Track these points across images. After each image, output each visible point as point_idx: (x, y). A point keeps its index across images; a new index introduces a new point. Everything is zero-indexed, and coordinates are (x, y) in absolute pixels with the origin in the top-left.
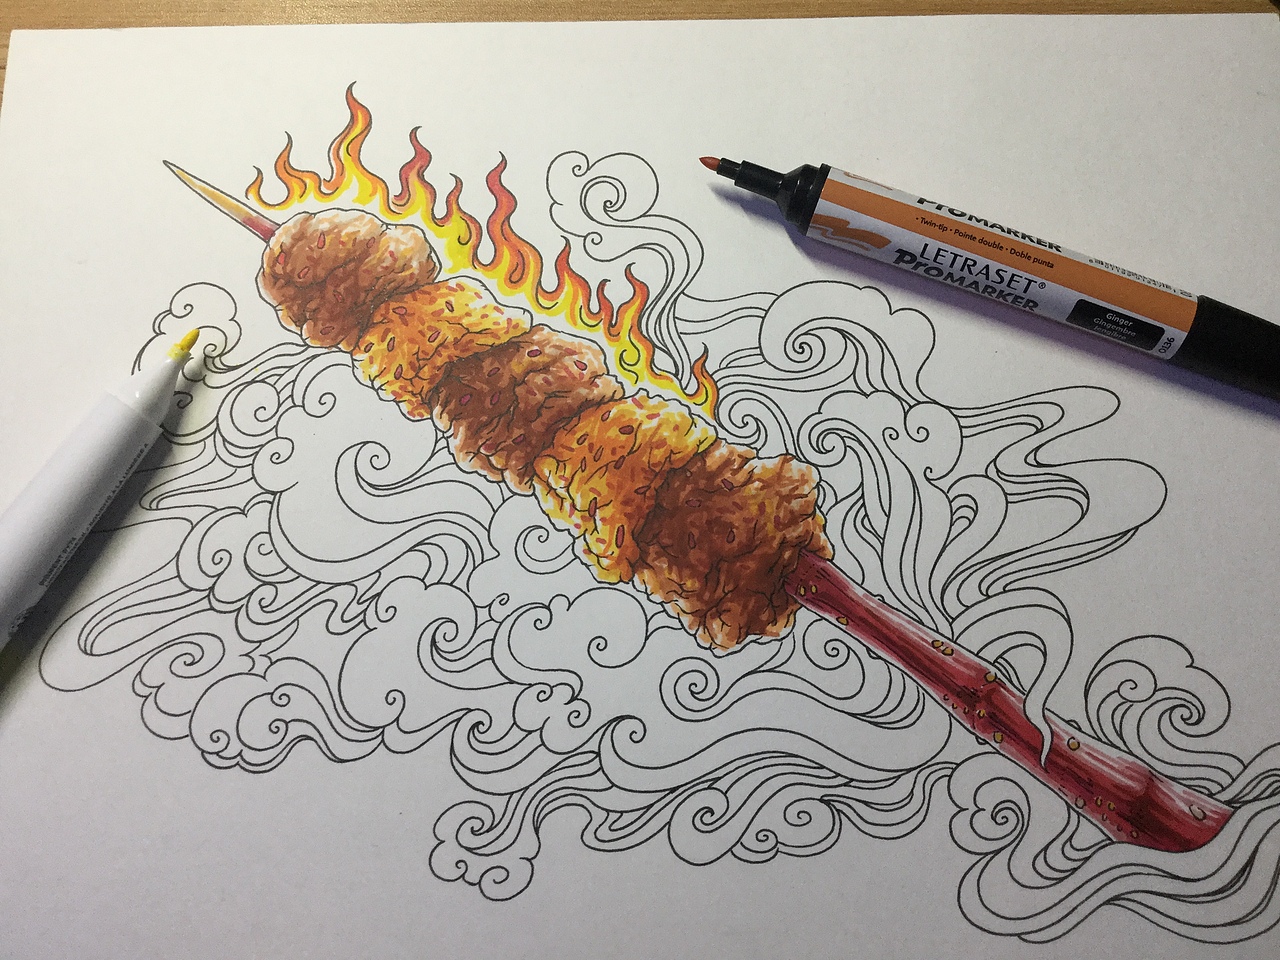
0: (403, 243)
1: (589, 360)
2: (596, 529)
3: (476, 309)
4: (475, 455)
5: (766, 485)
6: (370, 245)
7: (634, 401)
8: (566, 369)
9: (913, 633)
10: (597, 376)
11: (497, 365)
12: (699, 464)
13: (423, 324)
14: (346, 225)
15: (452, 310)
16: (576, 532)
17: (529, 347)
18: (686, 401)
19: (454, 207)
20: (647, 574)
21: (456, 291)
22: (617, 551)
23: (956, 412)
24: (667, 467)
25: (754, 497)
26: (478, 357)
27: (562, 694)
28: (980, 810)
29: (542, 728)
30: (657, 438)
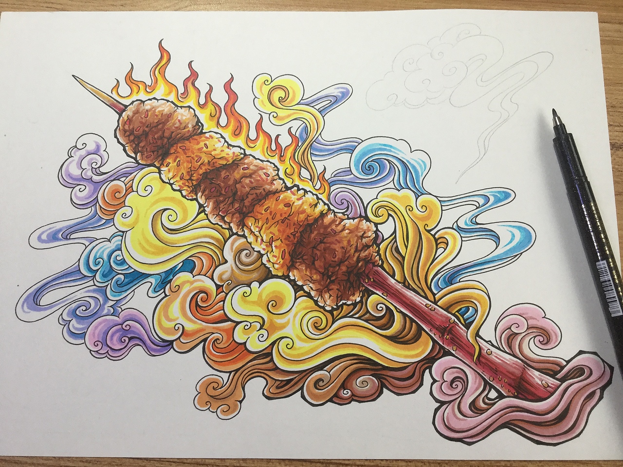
0: (184, 116)
1: (271, 172)
2: (272, 251)
3: (218, 147)
4: (217, 215)
5: (351, 232)
6: (170, 116)
7: (291, 192)
8: (260, 176)
9: (417, 300)
10: (274, 180)
11: (228, 174)
12: (321, 222)
13: (194, 154)
14: (158, 107)
15: (207, 148)
16: (263, 252)
17: (243, 166)
19: (209, 99)
21: (209, 139)
22: (282, 261)
23: (439, 199)
24: (306, 223)
25: (346, 237)
27: (255, 326)
28: (445, 381)
29: (246, 342)
30: (301, 209)
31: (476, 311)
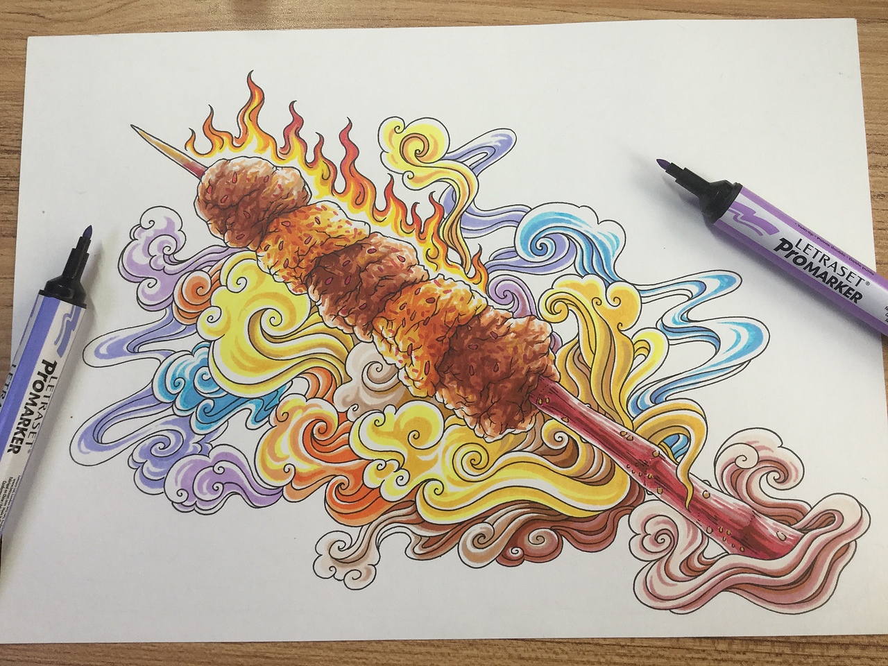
0: (286, 179)
1: (407, 255)
2: (412, 363)
3: (334, 222)
4: (336, 316)
5: (518, 335)
6: (266, 180)
7: (436, 282)
8: (392, 261)
9: (609, 427)
10: (411, 266)
11: (348, 259)
12: (476, 322)
13: (301, 233)
14: (250, 167)
15: (319, 223)
16: (399, 366)
17: (368, 247)
18: (467, 281)
19: (319, 154)
20: (444, 391)
21: (321, 210)
22: (425, 377)
23: (637, 287)
24: (456, 324)
25: (511, 342)
26: (336, 254)
27: (392, 466)
28: (648, 535)
29: (380, 487)
30: (450, 305)
31: (689, 440)
